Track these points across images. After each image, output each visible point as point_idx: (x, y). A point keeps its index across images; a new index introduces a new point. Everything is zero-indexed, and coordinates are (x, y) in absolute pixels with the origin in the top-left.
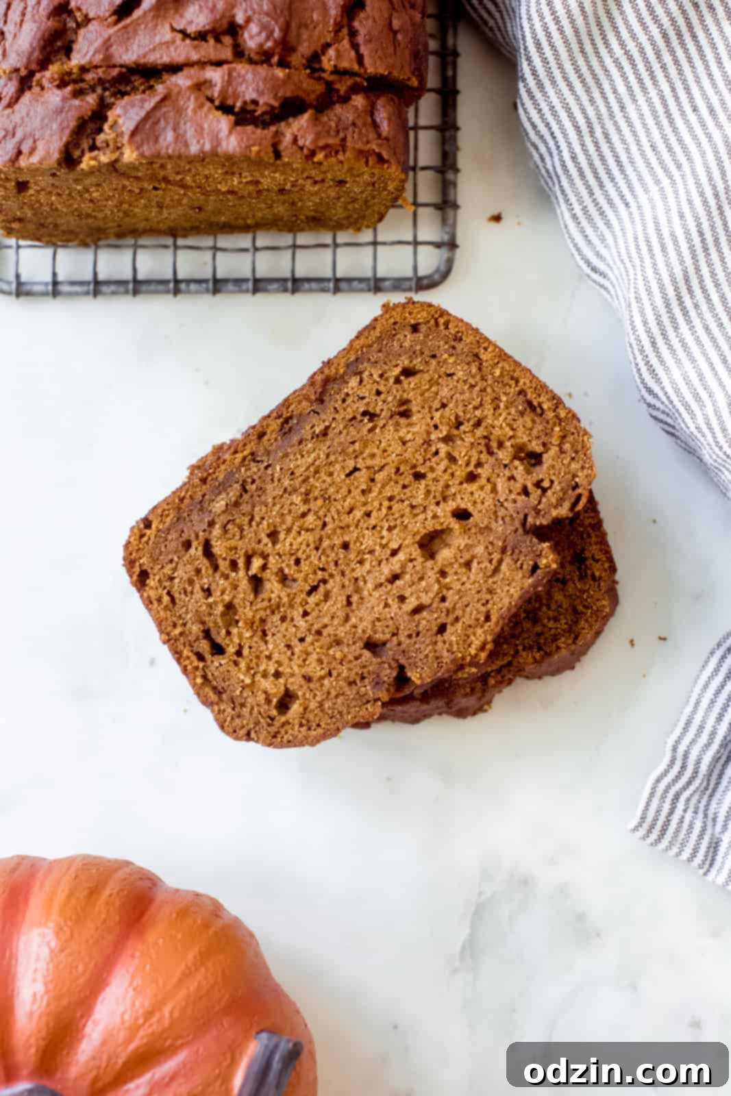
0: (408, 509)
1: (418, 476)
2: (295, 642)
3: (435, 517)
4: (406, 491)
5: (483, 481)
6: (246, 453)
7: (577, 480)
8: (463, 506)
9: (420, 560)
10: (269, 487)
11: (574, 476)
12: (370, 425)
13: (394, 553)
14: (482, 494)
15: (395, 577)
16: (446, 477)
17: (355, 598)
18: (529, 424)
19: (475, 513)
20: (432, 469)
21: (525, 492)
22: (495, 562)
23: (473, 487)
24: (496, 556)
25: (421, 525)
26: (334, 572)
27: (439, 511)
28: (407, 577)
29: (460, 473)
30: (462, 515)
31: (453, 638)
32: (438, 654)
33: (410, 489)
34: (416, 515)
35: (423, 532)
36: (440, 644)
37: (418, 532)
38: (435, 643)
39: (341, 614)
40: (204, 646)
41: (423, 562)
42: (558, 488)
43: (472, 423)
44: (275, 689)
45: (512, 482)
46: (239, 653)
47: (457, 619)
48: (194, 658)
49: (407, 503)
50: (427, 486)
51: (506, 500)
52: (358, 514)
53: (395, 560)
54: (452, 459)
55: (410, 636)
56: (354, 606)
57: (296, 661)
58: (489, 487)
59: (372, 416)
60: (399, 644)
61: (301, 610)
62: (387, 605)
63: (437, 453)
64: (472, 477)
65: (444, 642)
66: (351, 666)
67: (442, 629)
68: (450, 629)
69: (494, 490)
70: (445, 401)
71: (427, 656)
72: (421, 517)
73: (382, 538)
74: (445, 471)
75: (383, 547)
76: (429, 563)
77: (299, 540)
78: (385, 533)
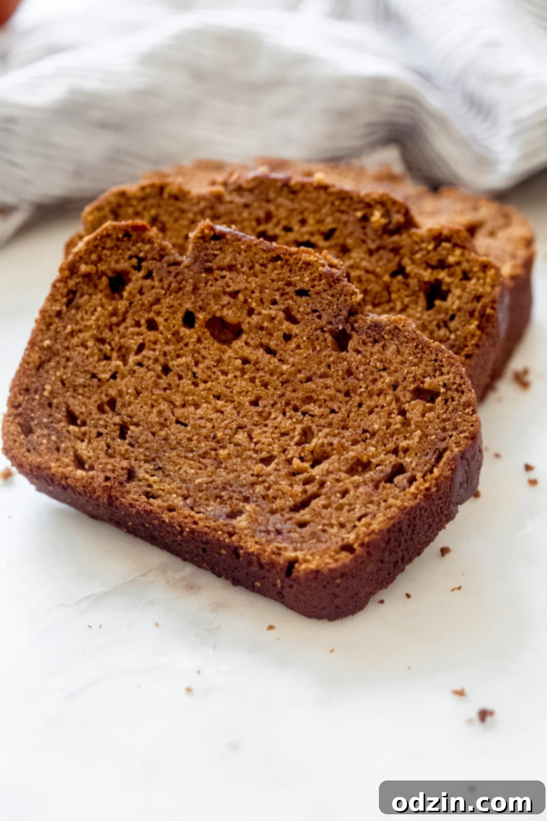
0: (201, 366)
1: (166, 370)
2: (364, 409)
3: (199, 340)
4: (184, 375)
5: (152, 315)
6: (193, 513)
7: (120, 236)
8: (180, 322)
9: (244, 337)
10: (219, 481)
11: (118, 239)
12: (132, 428)
13: (246, 361)
14: (164, 310)
15: (270, 351)
16: (158, 346)
17: (301, 376)
18: (86, 297)
19: (183, 309)
20: (156, 360)
21: (149, 275)
22: (224, 273)
23: (160, 320)
24: (217, 273)
25: (211, 348)
26: (283, 402)
27: (194, 340)
28: (265, 341)
29: (152, 335)
30: (189, 320)
31: (307, 279)
32: (327, 287)
33: (180, 373)
34: (204, 357)
35: (216, 344)
36: (317, 288)
37: (220, 349)
38: (318, 293)
39: (320, 381)
40: (400, 479)
41: (245, 333)
42: (134, 249)
43: (102, 347)
44: (415, 408)
45: (144, 290)
46: (395, 451)
47: (289, 284)
48: (415, 484)
49: (195, 369)
50: (172, 359)
51: (162, 288)
52: (220, 403)
53: (253, 358)
54: (141, 348)
55: (319, 317)
56: (308, 374)
57: (381, 401)
58: (155, 307)
59: (123, 431)
60: (330, 323)
61: (331, 416)
62: (298, 347)
63: (140, 364)
64: (152, 325)
65: (313, 286)
66: (368, 355)
67: (302, 293)
68: (300, 286)
69: (157, 301)
70: (89, 376)
71: (333, 296)
72: (203, 352)
73: (235, 377)
74: (154, 350)
75: (243, 372)
76: (245, 327)
77: (264, 440)
78: (230, 376)
